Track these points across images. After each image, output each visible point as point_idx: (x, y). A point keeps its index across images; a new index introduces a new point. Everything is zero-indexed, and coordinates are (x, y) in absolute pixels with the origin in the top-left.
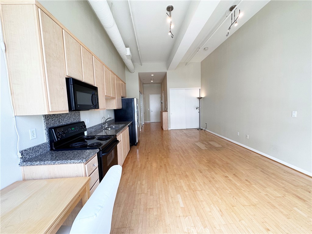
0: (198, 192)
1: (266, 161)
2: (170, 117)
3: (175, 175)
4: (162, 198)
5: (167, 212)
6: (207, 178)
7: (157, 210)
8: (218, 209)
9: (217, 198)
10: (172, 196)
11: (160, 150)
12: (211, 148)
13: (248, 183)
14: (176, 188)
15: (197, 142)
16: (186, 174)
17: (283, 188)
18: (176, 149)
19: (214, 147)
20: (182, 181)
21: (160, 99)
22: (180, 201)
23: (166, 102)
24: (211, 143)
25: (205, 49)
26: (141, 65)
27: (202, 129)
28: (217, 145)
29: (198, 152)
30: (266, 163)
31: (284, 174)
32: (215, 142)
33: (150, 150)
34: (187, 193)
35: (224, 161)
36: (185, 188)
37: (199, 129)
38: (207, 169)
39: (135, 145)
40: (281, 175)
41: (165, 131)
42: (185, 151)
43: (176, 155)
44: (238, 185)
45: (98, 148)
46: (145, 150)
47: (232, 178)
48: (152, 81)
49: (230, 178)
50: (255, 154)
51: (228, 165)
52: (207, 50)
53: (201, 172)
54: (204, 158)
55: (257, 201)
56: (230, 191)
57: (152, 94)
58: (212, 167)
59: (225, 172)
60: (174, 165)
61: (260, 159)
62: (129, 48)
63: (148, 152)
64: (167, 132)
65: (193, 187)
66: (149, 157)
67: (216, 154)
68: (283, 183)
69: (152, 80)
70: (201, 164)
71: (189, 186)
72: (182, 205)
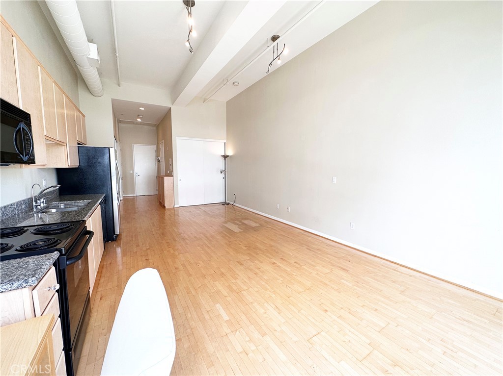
0: (244, 293)
1: (309, 237)
2: (177, 185)
3: (204, 276)
4: (191, 317)
5: (206, 336)
6: (251, 270)
7: (189, 338)
8: (274, 306)
9: (269, 292)
10: (208, 310)
11: (168, 242)
12: (247, 229)
13: (298, 266)
14: (210, 296)
15: (226, 222)
16: (221, 271)
17: (330, 262)
18: (195, 237)
19: (250, 226)
20: (217, 283)
21: (154, 155)
22: (222, 312)
23: (170, 159)
24: (246, 222)
25: (234, 83)
26: (119, 86)
27: (229, 204)
28: (253, 224)
29: (230, 237)
30: (310, 239)
31: (327, 247)
32: (250, 220)
33: (148, 245)
34: (229, 299)
35: (266, 244)
36: (225, 292)
37: (225, 204)
38: (249, 258)
39: (113, 240)
40: (325, 249)
41: (168, 209)
42: (211, 239)
43: (199, 246)
44: (288, 270)
45: (57, 250)
46: (138, 246)
47: (281, 263)
48: (139, 120)
49: (278, 264)
50: (297, 229)
51: (272, 248)
52: (237, 85)
53: (241, 264)
54: (240, 243)
55: (310, 283)
56: (282, 279)
57: (137, 143)
58: (255, 255)
59: (270, 258)
60: (199, 262)
61: (303, 234)
62: (96, 45)
63: (144, 249)
64: (173, 211)
65: (235, 288)
66: (150, 257)
67: (254, 236)
68: (328, 258)
69: (140, 118)
70: (239, 253)
71: (230, 287)
72: (226, 318)
